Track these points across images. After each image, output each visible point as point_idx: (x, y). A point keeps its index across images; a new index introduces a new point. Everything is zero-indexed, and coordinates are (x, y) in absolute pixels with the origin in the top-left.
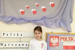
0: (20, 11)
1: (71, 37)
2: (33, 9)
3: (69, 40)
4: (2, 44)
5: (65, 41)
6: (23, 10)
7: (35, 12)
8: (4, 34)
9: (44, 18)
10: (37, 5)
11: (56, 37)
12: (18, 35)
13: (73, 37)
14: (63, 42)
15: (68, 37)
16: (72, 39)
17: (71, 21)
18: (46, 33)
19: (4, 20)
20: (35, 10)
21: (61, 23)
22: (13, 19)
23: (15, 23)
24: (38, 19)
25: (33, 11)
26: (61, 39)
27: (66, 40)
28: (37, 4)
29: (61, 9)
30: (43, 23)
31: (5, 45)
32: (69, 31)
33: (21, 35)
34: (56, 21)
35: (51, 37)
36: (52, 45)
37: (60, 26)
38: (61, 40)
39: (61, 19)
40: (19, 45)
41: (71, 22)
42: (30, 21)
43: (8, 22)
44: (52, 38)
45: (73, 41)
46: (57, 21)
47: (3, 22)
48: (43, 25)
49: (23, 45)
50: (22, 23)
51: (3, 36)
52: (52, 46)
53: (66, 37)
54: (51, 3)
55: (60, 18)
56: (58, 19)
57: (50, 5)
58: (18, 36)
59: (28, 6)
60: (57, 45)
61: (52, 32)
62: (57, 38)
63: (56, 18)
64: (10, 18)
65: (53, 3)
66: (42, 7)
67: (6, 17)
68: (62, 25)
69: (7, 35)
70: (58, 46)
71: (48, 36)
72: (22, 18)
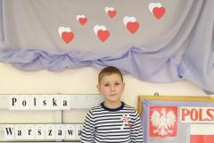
0: (61, 33)
2: (100, 25)
3: (209, 117)
4: (9, 131)
5: (198, 121)
6: (68, 30)
7: (103, 36)
8: (14, 101)
9: (133, 51)
10: (112, 14)
11: (168, 108)
12: (54, 104)
14: (189, 124)
15: (204, 110)
18: (139, 98)
19: (14, 59)
20: (104, 28)
21: (184, 66)
22: (38, 57)
23: (44, 69)
24: (114, 57)
25: (100, 32)
26: (183, 115)
27: (201, 120)
28: (112, 9)
31: (20, 134)
33: (65, 104)
34: (169, 60)
35: (152, 109)
37: (181, 77)
38: (183, 119)
39: (183, 56)
40: (60, 133)
42: (89, 63)
43: (24, 67)
44: (156, 113)
47: (9, 65)
48: (129, 73)
49: (70, 132)
50: (67, 67)
51: (12, 108)
53: (201, 110)
54: (152, 6)
55: (181, 53)
56: (174, 56)
57: (151, 10)
58: (55, 108)
59: (83, 17)
60: (171, 132)
61: (157, 94)
63: (169, 53)
64: (31, 53)
65: (159, 5)
67: (19, 50)
68: (188, 73)
69: (24, 103)
70: (174, 134)
71: (145, 106)
72: (66, 54)
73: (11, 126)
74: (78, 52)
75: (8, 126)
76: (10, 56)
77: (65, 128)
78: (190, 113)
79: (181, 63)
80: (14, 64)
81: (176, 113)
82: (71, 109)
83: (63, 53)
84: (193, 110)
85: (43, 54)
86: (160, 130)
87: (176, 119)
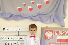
1: (64, 31)
5: (59, 35)
6: (20, 8)
7: (31, 9)
8: (4, 29)
10: (33, 3)
12: (16, 30)
13: (66, 31)
15: (61, 31)
16: (65, 33)
17: (64, 16)
20: (31, 7)
21: (55, 18)
22: (11, 16)
23: (13, 19)
24: (34, 16)
26: (55, 33)
28: (33, 1)
29: (55, 5)
33: (19, 30)
35: (46, 31)
37: (54, 22)
38: (55, 34)
39: (55, 15)
40: (18, 39)
41: (65, 18)
43: (7, 19)
45: (66, 35)
46: (51, 17)
47: (2, 18)
48: (38, 21)
49: (21, 38)
50: (20, 19)
51: (3, 31)
52: (47, 39)
53: (60, 32)
56: (52, 15)
57: (45, 2)
59: (25, 4)
60: (51, 38)
61: (47, 27)
63: (50, 14)
64: (9, 15)
66: (38, 5)
67: (5, 14)
68: (56, 20)
69: (7, 30)
71: (43, 30)
72: (20, 15)
74: (23, 14)
75: (2, 37)
76: (2, 16)
77: (19, 37)
78: (57, 32)
80: (4, 18)
81: (53, 33)
82: (21, 31)
85: (13, 15)
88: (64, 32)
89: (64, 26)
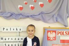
0: (19, 7)
2: (31, 5)
3: (66, 34)
4: (2, 39)
6: (21, 6)
8: (4, 29)
9: (42, 13)
10: (35, 1)
12: (17, 30)
14: (60, 36)
15: (65, 32)
18: (44, 28)
20: (33, 6)
22: (12, 15)
23: (14, 18)
24: (36, 15)
25: (32, 7)
26: (58, 33)
27: (63, 35)
30: (41, 18)
31: (5, 39)
32: (66, 26)
33: (20, 30)
34: (53, 16)
36: (49, 39)
37: (57, 21)
39: (58, 14)
40: (19, 39)
42: (28, 17)
43: (7, 18)
49: (22, 39)
50: (21, 18)
51: (3, 31)
53: (63, 32)
59: (26, 2)
60: (54, 39)
61: (49, 27)
62: (54, 33)
63: (53, 13)
64: (10, 13)
66: (40, 3)
67: (6, 12)
68: (59, 20)
69: (7, 30)
70: (55, 40)
73: (3, 37)
74: (24, 13)
75: (2, 37)
76: (3, 14)
79: (57, 17)
80: (4, 17)
82: (22, 31)
83: (20, 13)
84: (61, 32)
85: (14, 14)
86: (50, 38)
87: (56, 35)
88: (67, 33)
89: (68, 26)
